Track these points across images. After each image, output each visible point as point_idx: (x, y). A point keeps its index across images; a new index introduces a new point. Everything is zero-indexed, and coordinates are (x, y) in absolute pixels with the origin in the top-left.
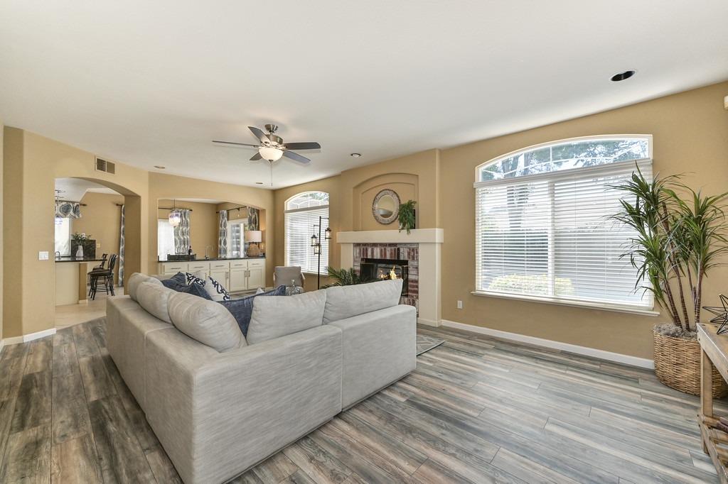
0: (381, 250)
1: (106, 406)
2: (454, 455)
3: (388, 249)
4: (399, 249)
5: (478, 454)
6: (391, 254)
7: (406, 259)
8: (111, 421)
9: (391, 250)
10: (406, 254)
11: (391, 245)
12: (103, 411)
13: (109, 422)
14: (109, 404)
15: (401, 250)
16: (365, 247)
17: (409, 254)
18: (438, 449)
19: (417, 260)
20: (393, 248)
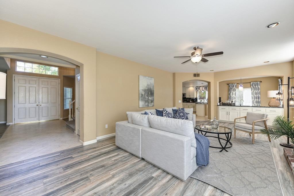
2: (113, 185)
5: (109, 193)
18: (117, 181)
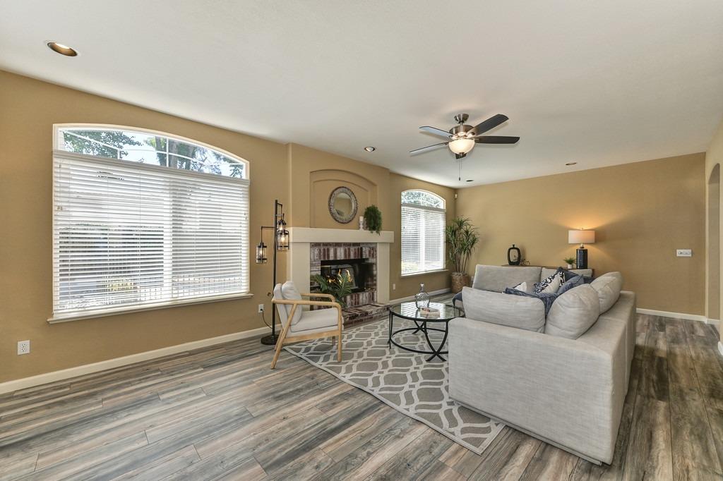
0: (345, 251)
1: (652, 391)
3: (352, 249)
4: (361, 248)
6: (355, 253)
7: (368, 257)
8: (653, 380)
9: (355, 249)
10: (367, 253)
11: (355, 244)
12: (657, 389)
13: (655, 380)
14: (649, 391)
15: (364, 249)
16: (326, 248)
17: (370, 252)
19: (376, 257)
20: (357, 247)
